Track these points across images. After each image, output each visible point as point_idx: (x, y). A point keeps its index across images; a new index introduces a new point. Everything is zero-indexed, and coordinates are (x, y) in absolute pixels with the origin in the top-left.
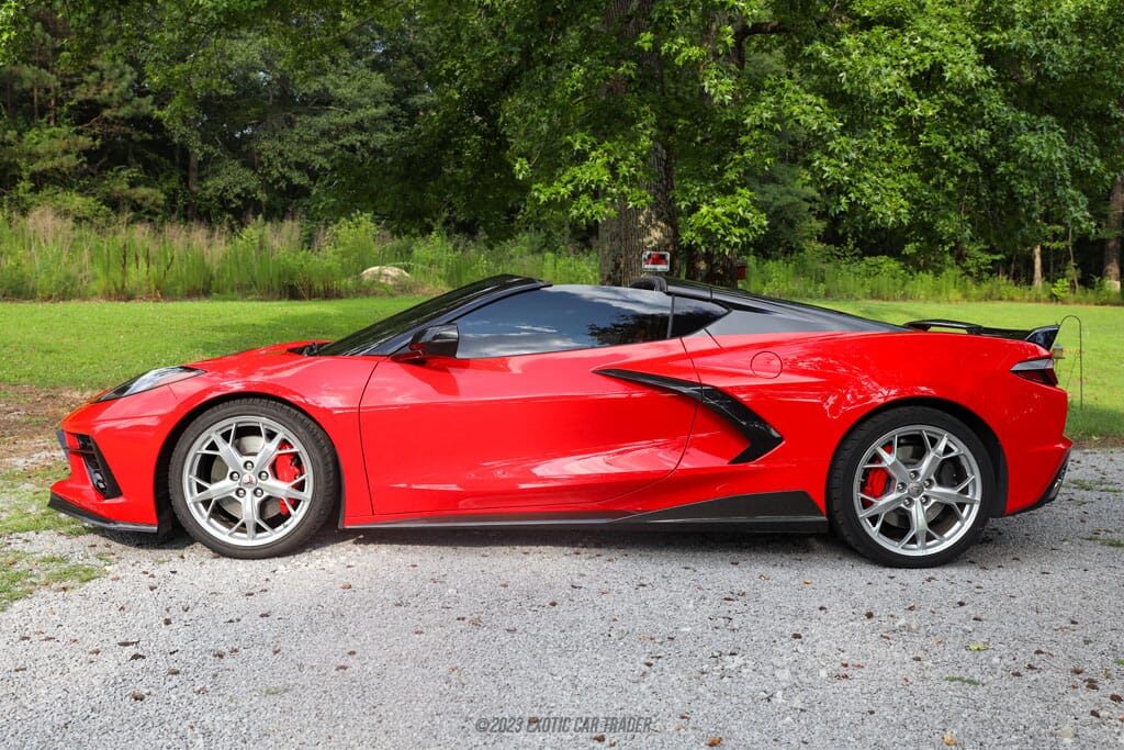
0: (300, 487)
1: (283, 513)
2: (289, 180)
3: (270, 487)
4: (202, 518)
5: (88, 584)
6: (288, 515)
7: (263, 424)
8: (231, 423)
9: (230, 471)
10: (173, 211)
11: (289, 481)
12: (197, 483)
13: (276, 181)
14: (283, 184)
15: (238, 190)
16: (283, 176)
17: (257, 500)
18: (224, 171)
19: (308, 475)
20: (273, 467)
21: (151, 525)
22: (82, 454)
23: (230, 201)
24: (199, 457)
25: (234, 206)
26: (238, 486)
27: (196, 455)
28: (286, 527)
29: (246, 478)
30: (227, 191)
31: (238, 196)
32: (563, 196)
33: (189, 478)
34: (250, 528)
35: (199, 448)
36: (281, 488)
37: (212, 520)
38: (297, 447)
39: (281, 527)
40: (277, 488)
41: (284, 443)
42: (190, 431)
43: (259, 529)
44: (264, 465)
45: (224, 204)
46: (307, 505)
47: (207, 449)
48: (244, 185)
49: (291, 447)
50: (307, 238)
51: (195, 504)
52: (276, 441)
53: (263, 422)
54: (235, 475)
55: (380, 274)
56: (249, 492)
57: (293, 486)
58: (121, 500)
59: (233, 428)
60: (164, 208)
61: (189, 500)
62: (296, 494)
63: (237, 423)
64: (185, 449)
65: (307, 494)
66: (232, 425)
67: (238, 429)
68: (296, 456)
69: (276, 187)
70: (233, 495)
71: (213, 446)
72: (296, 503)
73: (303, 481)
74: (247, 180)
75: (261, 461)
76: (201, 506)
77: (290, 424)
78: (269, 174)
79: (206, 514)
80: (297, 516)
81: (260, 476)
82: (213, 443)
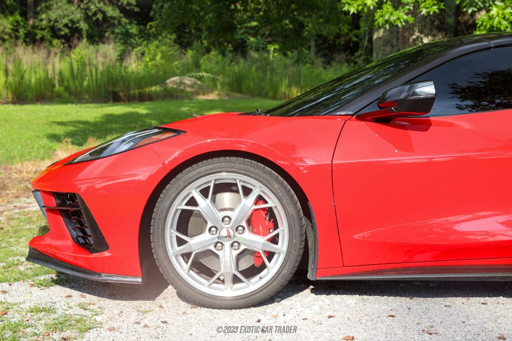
0: (274, 240)
1: (257, 265)
2: (104, 13)
3: (247, 240)
4: (183, 268)
5: (87, 335)
6: (263, 267)
7: (241, 181)
8: (211, 180)
9: (209, 225)
10: (17, 38)
11: (264, 235)
12: (177, 236)
13: (95, 14)
14: (100, 16)
15: (65, 21)
16: (100, 10)
17: (235, 253)
18: (55, 6)
19: (283, 230)
20: (249, 222)
21: (136, 276)
22: (61, 211)
23: (60, 30)
24: (179, 213)
25: (63, 33)
26: (217, 240)
27: (177, 210)
28: (261, 278)
29: (224, 233)
30: (57, 22)
31: (66, 26)
32: (369, 7)
33: (171, 233)
34: (229, 280)
35: (180, 204)
36: (258, 241)
37: (191, 272)
38: (272, 202)
39: (257, 278)
40: (254, 242)
41: (260, 199)
42: (171, 188)
43: (236, 280)
44: (241, 221)
45: (55, 32)
46: (282, 257)
47: (186, 204)
48: (70, 17)
49: (266, 202)
50: (119, 58)
51: (176, 257)
52: (253, 197)
53: (240, 179)
54: (213, 229)
55: (181, 83)
56: (227, 244)
57: (268, 240)
58: (106, 254)
59: (212, 185)
60: (10, 35)
61: (171, 252)
62: (272, 247)
63: (216, 180)
64: (167, 205)
65: (282, 246)
66: (211, 181)
67: (216, 186)
68: (270, 211)
69: (94, 18)
70: (212, 248)
71: (192, 202)
72: (270, 255)
73: (277, 235)
74: (73, 13)
75: (238, 216)
76: (181, 259)
77: (266, 180)
78: (88, 9)
79: (186, 266)
80: (273, 268)
81: (237, 229)
82: (193, 199)
